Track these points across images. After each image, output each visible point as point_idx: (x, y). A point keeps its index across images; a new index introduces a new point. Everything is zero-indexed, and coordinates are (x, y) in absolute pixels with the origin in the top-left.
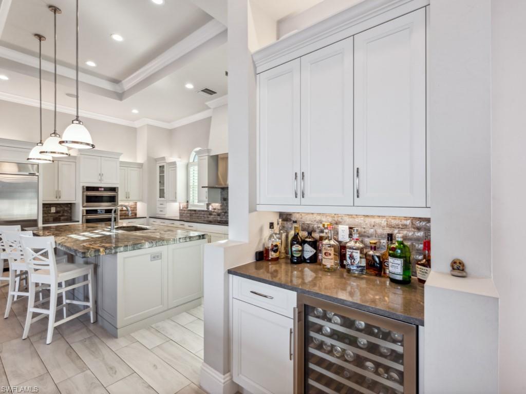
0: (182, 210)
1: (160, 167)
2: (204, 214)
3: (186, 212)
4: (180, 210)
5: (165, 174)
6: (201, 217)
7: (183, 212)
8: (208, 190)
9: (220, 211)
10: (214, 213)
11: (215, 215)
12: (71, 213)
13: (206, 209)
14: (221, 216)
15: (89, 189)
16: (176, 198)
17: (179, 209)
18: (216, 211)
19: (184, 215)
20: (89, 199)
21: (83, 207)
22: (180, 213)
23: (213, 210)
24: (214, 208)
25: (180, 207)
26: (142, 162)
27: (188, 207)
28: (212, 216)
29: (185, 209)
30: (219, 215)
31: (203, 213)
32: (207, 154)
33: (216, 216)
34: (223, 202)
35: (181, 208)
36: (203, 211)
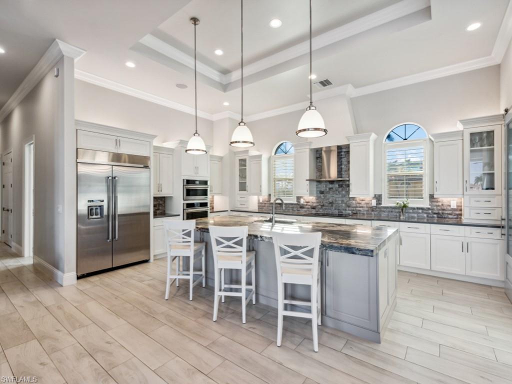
0: (261, 203)
1: (240, 160)
2: (293, 207)
3: (267, 205)
4: (259, 203)
5: (247, 168)
6: (289, 210)
7: (263, 205)
8: (310, 183)
9: (315, 205)
10: (307, 207)
11: (308, 208)
12: (164, 207)
13: (296, 202)
14: (317, 210)
15: (189, 182)
16: (261, 191)
17: (257, 202)
18: (309, 204)
19: (264, 208)
20: (189, 193)
21: (184, 200)
22: (259, 206)
23: (306, 204)
24: (307, 201)
25: (259, 201)
26: (222, 155)
27: (270, 201)
28: (304, 210)
29: (266, 202)
30: (314, 208)
31: (291, 206)
32: (308, 147)
33: (310, 210)
34: (319, 195)
35: (261, 201)
36: (292, 204)
